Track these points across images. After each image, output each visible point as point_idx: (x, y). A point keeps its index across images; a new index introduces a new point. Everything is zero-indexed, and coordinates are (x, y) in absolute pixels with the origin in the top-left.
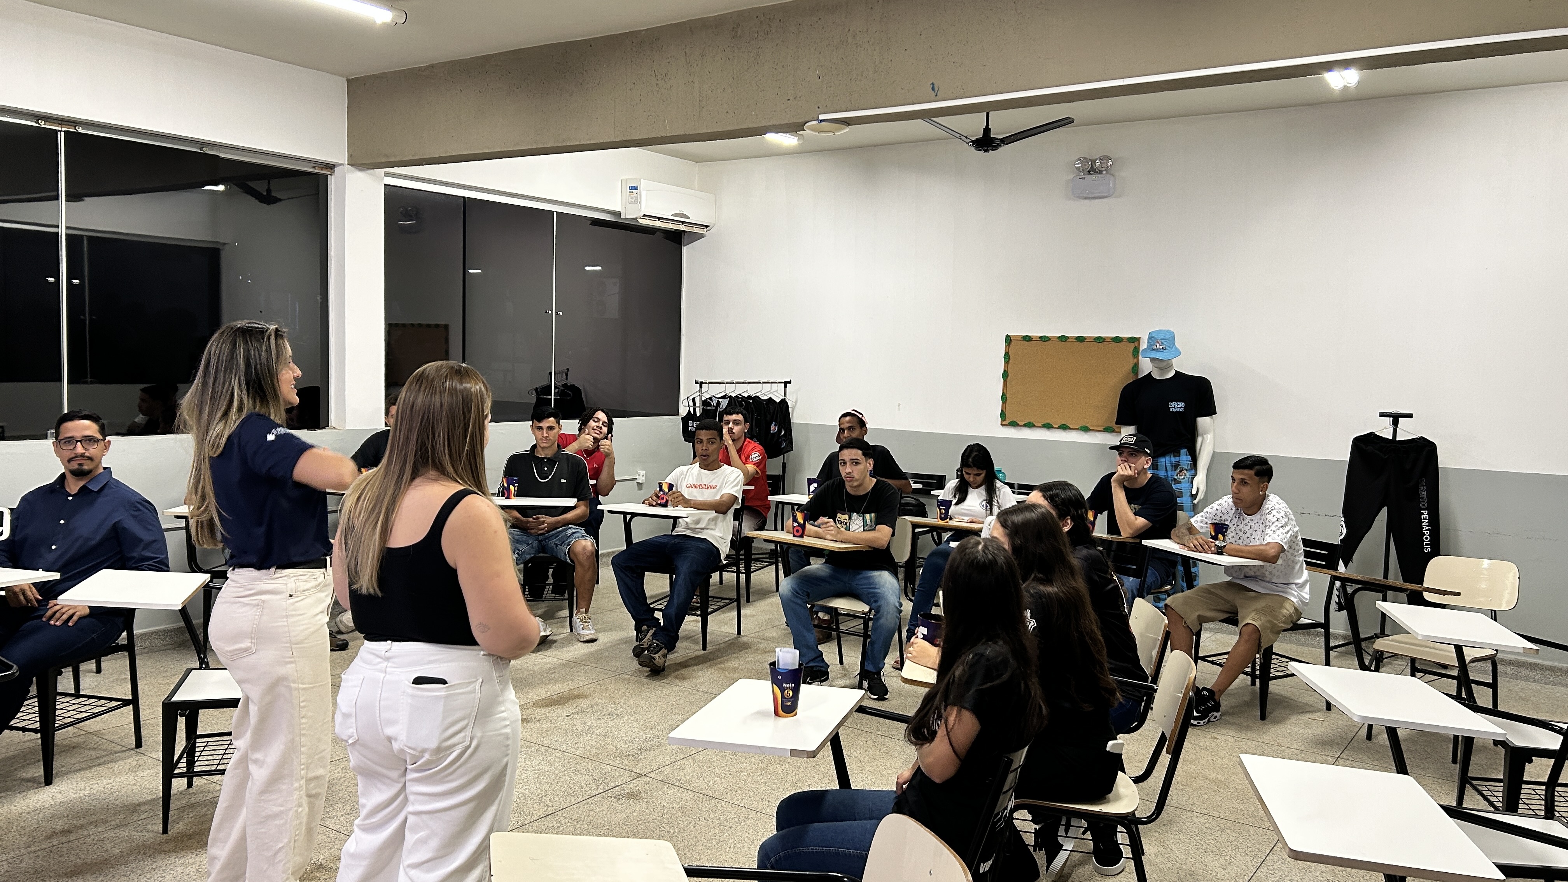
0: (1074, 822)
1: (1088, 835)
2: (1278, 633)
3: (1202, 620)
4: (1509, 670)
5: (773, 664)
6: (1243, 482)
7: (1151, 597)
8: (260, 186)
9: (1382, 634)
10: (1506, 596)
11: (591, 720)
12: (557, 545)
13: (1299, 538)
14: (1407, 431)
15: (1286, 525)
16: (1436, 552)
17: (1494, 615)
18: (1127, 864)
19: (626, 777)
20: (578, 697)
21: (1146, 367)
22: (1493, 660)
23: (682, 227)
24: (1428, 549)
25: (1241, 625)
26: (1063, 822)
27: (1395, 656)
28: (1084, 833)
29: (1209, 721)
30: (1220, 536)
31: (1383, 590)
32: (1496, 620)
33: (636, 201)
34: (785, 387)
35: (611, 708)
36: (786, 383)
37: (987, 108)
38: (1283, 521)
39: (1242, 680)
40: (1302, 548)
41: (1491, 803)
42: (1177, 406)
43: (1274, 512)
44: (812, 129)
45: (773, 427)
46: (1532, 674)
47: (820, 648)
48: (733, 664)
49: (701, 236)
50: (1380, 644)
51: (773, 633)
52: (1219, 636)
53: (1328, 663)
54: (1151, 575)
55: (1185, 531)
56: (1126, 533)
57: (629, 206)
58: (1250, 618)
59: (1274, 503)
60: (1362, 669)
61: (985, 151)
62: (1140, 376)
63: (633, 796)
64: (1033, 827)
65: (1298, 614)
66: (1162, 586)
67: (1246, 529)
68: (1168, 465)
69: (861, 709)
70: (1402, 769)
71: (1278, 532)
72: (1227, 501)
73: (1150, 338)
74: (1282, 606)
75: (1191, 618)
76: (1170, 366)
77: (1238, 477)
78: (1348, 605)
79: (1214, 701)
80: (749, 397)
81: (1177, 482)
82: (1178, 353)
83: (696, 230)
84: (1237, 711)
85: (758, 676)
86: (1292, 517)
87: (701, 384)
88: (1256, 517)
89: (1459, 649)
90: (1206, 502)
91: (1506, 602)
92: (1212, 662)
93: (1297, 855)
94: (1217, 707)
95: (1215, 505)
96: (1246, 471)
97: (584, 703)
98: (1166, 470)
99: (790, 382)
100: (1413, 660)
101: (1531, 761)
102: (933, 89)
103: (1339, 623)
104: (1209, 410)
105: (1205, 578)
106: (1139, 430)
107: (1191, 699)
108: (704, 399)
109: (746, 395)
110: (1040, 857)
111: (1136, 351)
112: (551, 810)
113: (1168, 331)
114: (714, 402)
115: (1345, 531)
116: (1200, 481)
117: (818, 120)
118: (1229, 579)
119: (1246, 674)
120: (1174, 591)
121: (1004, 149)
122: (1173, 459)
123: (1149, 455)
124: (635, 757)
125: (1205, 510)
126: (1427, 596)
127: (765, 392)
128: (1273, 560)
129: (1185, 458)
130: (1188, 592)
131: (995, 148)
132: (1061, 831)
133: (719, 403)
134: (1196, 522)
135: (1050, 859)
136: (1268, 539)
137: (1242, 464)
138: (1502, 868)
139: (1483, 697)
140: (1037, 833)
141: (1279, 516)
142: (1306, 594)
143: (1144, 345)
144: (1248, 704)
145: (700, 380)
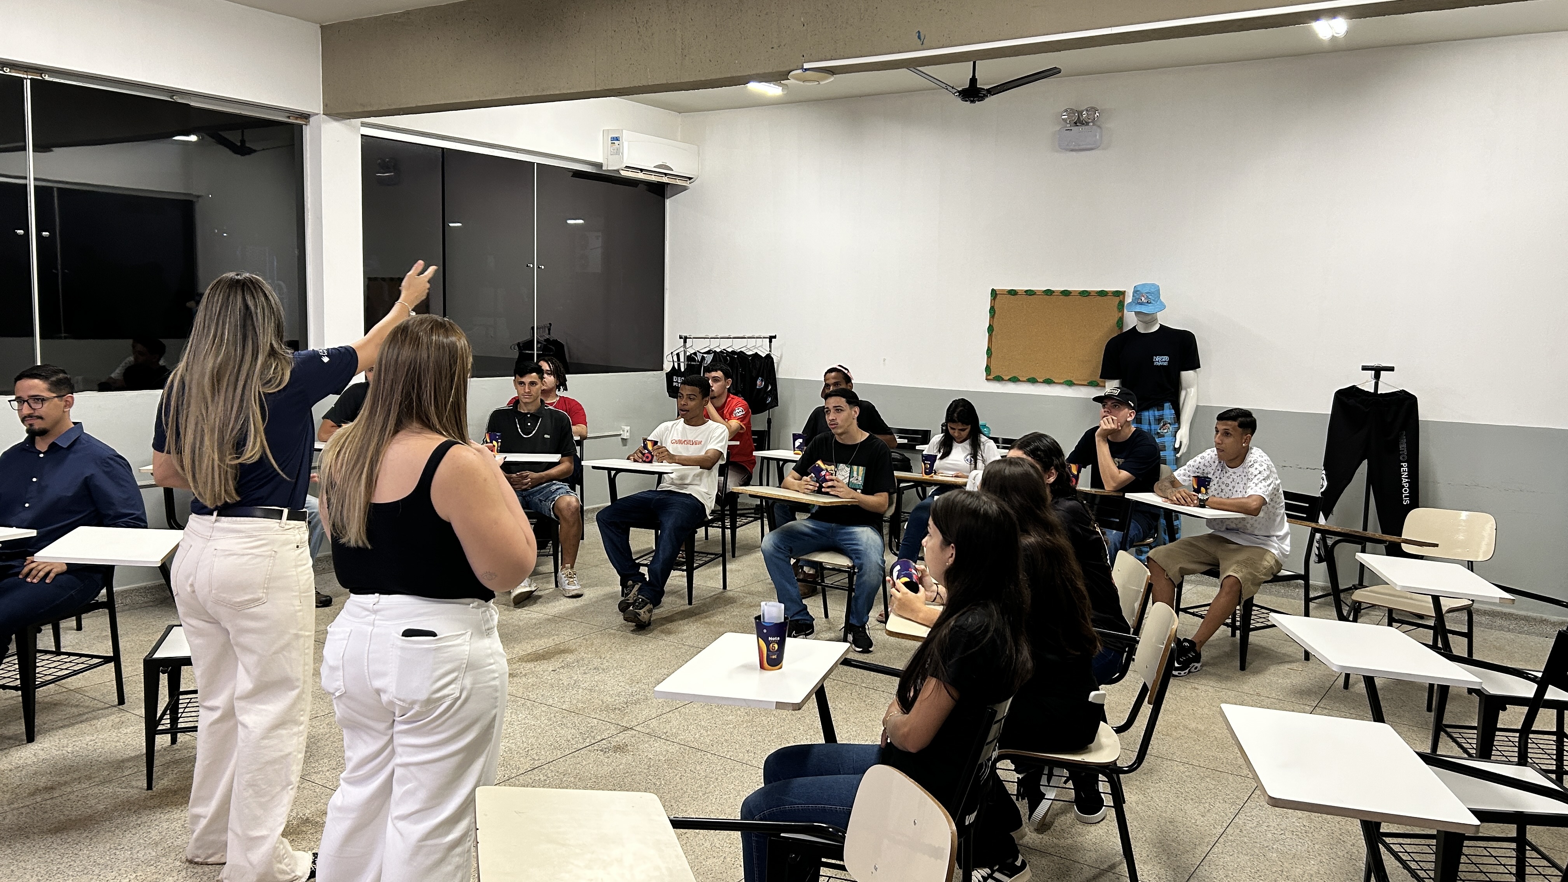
0: (1056, 771)
1: (1070, 784)
2: (1259, 585)
3: (1184, 572)
4: (1484, 619)
5: (758, 618)
6: (1226, 433)
7: (1133, 550)
8: (234, 137)
9: (1361, 585)
10: (1484, 547)
11: (577, 675)
12: (541, 501)
13: (1281, 491)
14: (1388, 385)
15: (1268, 477)
16: (1415, 504)
17: (1470, 566)
18: (1108, 812)
19: (613, 730)
20: (564, 651)
21: (1131, 321)
22: (1469, 610)
23: (665, 180)
24: (1406, 502)
25: (1223, 577)
26: (1046, 772)
27: (1373, 606)
28: (1065, 782)
29: (1189, 672)
30: (1203, 489)
31: (1362, 542)
32: (1472, 571)
33: (618, 152)
34: (770, 342)
35: (596, 662)
36: (771, 338)
37: (974, 57)
38: (1265, 474)
39: (1223, 631)
40: (1283, 501)
41: (1465, 750)
42: (1161, 360)
43: (1256, 465)
44: (797, 78)
45: (758, 382)
46: (1505, 623)
47: (805, 602)
48: (719, 618)
49: (684, 188)
50: (1359, 595)
51: (759, 588)
52: (1200, 588)
53: (1307, 614)
54: (1134, 529)
55: (1167, 484)
56: (1109, 487)
57: (610, 157)
58: (1232, 570)
59: (1257, 456)
60: (1340, 619)
61: (972, 102)
62: (1125, 330)
63: (620, 749)
64: (1016, 776)
65: (1279, 566)
66: (1145, 539)
67: (1229, 481)
68: (1152, 418)
69: (846, 662)
70: (1378, 717)
71: (1260, 485)
72: (1211, 453)
73: (1136, 291)
74: (1262, 558)
75: (1173, 570)
76: (1154, 320)
77: (1221, 427)
78: (1328, 557)
79: (1195, 652)
80: (733, 352)
81: (1160, 435)
82: (1163, 307)
83: (679, 182)
84: (1216, 662)
85: (744, 630)
86: (1274, 469)
87: (685, 339)
88: (1239, 470)
89: (1436, 599)
90: (1189, 455)
91: (1482, 553)
92: (1193, 614)
93: (1276, 803)
94: (1197, 658)
95: (1198, 459)
96: (1230, 422)
97: (570, 658)
98: (1150, 424)
99: (775, 337)
100: (1390, 611)
101: (1505, 709)
102: (919, 37)
103: (1319, 575)
104: (1193, 363)
105: (1187, 531)
106: (1123, 384)
107: (1172, 650)
108: (688, 354)
109: (730, 350)
110: (1023, 806)
111: (1121, 304)
112: (537, 764)
113: (1153, 285)
114: (699, 358)
115: (1325, 484)
116: (1183, 435)
117: (802, 68)
118: (1211, 531)
119: (1227, 625)
120: (1156, 544)
121: (991, 100)
122: (1157, 413)
123: (1133, 408)
124: (621, 710)
125: (1188, 464)
126: (1406, 548)
127: (750, 348)
128: (1255, 512)
129: (1168, 412)
130: (1170, 545)
131: (981, 99)
132: (1044, 780)
133: (703, 358)
134: (1179, 475)
135: (1033, 808)
136: (1250, 492)
137: (1226, 416)
138: (1477, 813)
139: (1459, 646)
140: (1020, 782)
141: (1261, 469)
142: (1287, 546)
143: (1129, 299)
144: (1228, 655)
145: (684, 335)
